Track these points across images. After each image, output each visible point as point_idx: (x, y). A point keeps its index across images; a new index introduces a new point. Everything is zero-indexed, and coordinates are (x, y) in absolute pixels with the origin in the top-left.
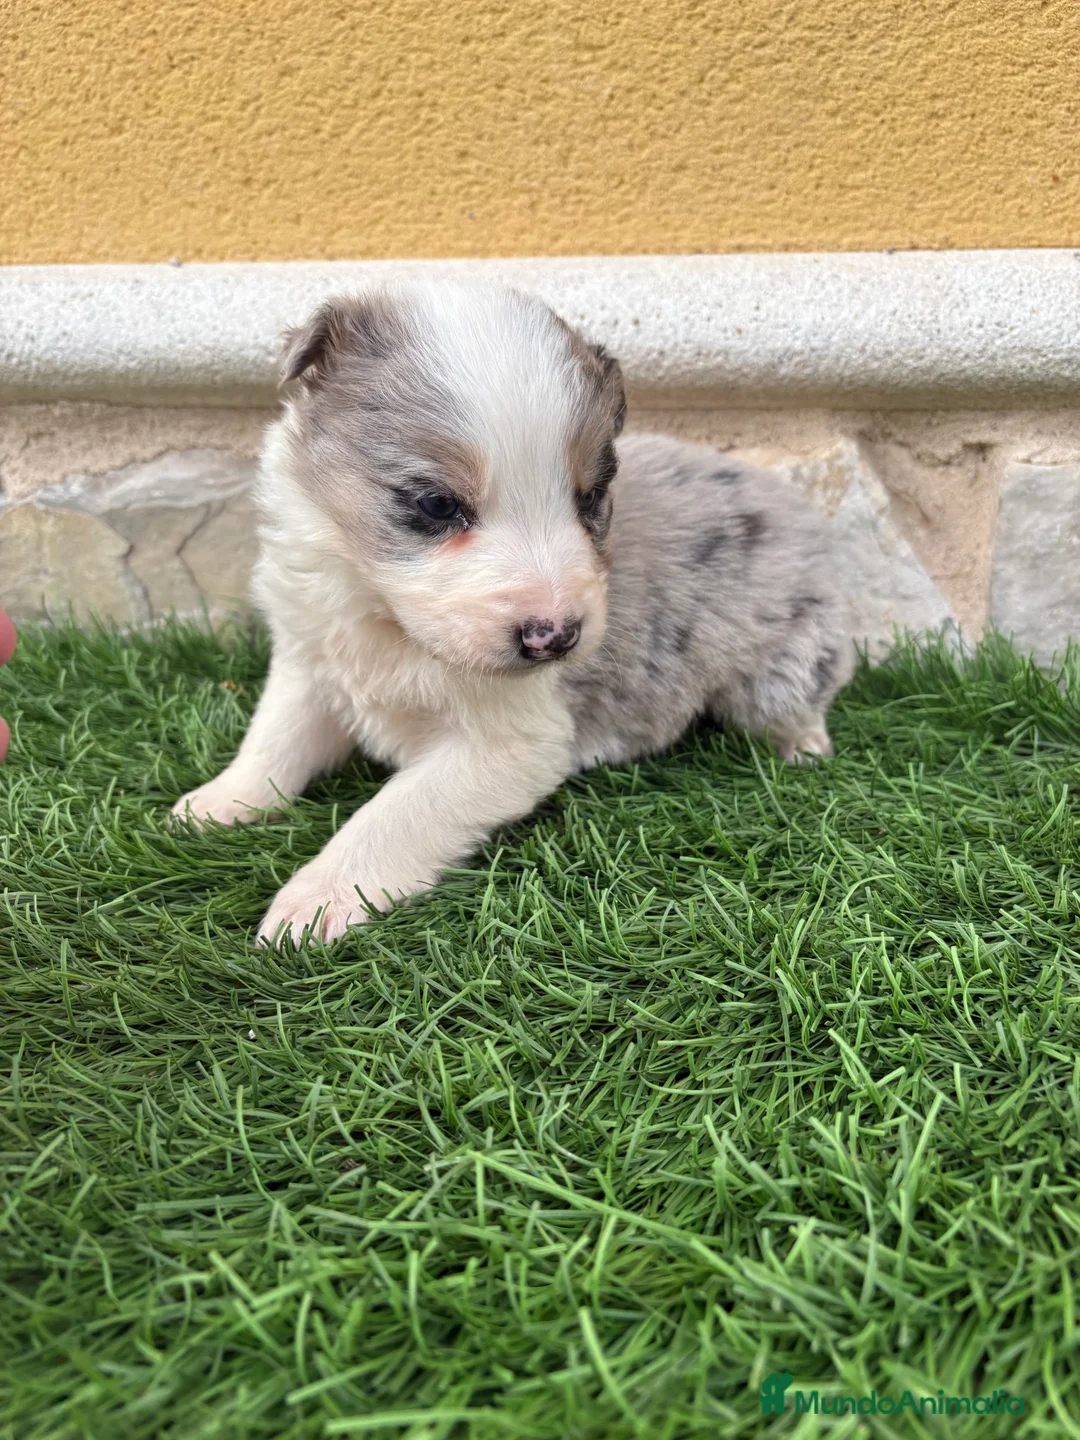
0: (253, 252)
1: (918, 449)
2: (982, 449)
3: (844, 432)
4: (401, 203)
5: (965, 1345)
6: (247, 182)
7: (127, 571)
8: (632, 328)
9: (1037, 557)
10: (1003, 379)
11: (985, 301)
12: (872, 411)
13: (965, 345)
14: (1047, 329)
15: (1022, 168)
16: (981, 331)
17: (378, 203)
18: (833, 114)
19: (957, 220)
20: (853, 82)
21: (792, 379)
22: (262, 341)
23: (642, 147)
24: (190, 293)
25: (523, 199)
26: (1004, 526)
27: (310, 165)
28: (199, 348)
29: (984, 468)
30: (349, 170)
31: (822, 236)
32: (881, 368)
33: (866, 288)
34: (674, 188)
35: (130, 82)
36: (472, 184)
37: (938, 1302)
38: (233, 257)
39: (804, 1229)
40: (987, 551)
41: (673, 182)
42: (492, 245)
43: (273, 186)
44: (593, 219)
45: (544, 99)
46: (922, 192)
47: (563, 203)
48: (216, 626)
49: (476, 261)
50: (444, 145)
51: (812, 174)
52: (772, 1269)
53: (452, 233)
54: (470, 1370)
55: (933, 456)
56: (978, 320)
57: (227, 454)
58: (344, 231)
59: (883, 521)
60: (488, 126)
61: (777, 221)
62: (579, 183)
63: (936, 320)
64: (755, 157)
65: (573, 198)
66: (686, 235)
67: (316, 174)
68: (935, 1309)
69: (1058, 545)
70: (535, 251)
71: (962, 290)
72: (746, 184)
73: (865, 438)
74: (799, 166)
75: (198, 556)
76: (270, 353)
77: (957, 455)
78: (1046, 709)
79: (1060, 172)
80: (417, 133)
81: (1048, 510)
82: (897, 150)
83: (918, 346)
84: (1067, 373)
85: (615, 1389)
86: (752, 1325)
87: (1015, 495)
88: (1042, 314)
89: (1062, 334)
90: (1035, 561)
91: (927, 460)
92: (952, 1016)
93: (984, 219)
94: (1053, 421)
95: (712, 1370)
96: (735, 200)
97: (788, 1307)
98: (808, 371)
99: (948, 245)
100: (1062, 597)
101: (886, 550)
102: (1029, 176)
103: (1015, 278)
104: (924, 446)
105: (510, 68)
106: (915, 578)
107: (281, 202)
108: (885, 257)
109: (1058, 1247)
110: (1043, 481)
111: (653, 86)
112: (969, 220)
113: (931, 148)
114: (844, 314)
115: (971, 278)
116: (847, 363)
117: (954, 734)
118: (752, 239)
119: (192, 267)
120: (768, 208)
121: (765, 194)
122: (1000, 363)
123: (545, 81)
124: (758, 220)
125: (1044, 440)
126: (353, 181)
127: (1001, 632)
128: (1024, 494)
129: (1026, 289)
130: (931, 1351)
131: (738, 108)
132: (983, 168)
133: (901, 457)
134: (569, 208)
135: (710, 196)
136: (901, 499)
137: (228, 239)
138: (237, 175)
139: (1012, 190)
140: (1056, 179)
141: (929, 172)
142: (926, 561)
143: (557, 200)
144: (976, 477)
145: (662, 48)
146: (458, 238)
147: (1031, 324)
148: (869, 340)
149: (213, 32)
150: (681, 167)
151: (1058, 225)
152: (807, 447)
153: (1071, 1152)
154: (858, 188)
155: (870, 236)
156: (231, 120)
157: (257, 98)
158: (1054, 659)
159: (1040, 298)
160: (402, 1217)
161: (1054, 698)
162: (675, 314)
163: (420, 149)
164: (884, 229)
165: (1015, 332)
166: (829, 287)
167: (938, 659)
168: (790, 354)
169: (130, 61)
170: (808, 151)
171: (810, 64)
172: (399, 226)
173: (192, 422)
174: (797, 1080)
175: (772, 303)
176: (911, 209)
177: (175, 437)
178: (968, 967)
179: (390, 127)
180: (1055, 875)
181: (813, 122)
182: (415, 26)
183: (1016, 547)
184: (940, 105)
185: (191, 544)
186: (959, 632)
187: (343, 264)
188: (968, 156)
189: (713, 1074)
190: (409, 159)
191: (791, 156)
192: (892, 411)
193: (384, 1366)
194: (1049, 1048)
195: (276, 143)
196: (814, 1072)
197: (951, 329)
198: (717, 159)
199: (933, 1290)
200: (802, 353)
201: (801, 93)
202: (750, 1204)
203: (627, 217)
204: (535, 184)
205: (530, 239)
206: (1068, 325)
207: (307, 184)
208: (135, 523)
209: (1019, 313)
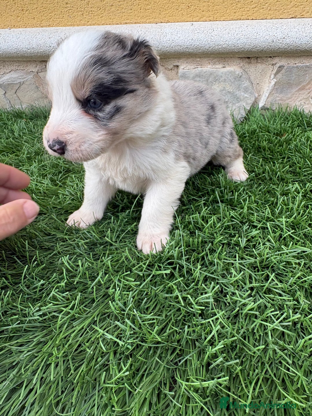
0: (25, 26)
2: (178, 66)
4: (55, 14)
6: (23, 10)
7: (5, 97)
10: (176, 52)
11: (170, 35)
13: (166, 45)
14: (182, 41)
15: (182, 4)
16: (169, 42)
17: (50, 14)
19: (169, 16)
22: (27, 47)
24: (11, 36)
25: (81, 13)
27: (35, 6)
28: (14, 48)
29: (177, 71)
30: (43, 7)
31: (142, 20)
33: (147, 33)
36: (69, 10)
38: (21, 27)
41: (111, 9)
42: (75, 23)
43: (28, 11)
44: (95, 17)
46: (162, 10)
48: (24, 109)
49: (71, 27)
51: (139, 7)
53: (67, 21)
56: (168, 40)
57: (24, 71)
58: (44, 21)
61: (133, 17)
62: (92, 9)
63: (160, 40)
64: (127, 3)
65: (91, 13)
66: (115, 21)
67: (37, 8)
70: (84, 25)
71: (166, 33)
72: (126, 9)
75: (19, 94)
76: (28, 49)
77: (173, 68)
79: (189, 5)
81: (188, 79)
84: (187, 50)
88: (181, 38)
89: (185, 42)
91: (168, 69)
93: (175, 16)
94: (189, 60)
96: (124, 12)
99: (168, 22)
102: (182, 6)
104: (166, 66)
107: (30, 14)
108: (155, 25)
110: (186, 73)
112: (172, 16)
118: (128, 21)
120: (131, 14)
121: (130, 11)
122: (174, 48)
124: (129, 17)
125: (187, 64)
126: (45, 10)
128: (183, 76)
129: (178, 32)
134: (90, 15)
135: (119, 12)
137: (20, 23)
138: (20, 9)
139: (180, 9)
143: (87, 13)
147: (179, 40)
150: (112, 5)
151: (190, 17)
154: (149, 9)
155: (152, 20)
159: (181, 34)
164: (155, 18)
165: (176, 42)
172: (55, 19)
173: (16, 64)
176: (160, 14)
177: (13, 68)
185: (18, 91)
197: (163, 41)
198: (120, 4)
203: (102, 17)
204: (82, 10)
205: (83, 22)
206: (186, 40)
207: (35, 11)
208: (5, 87)
209: (176, 38)
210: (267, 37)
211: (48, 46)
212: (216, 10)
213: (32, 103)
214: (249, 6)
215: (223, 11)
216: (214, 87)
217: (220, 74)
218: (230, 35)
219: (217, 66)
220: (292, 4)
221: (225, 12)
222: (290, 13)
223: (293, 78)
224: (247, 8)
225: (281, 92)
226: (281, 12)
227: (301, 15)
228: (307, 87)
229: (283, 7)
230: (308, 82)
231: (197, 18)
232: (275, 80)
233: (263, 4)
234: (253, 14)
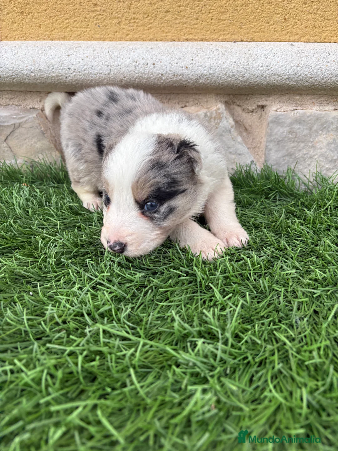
0: (25, 37)
1: (244, 107)
2: (263, 107)
3: (220, 101)
4: (75, 21)
5: (247, 372)
6: (22, 13)
8: (152, 66)
9: (279, 141)
10: (269, 84)
11: (263, 58)
12: (229, 95)
13: (257, 73)
14: (282, 68)
15: (275, 15)
16: (262, 68)
17: (67, 21)
19: (255, 32)
21: (204, 84)
22: (29, 68)
23: (155, 4)
24: (3, 51)
25: (116, 21)
26: (269, 131)
27: (43, 8)
28: (7, 70)
29: (263, 113)
30: (57, 10)
31: (213, 36)
32: (232, 80)
33: (226, 53)
34: (166, 18)
36: (99, 15)
37: (239, 361)
38: (18, 39)
39: (200, 342)
40: (264, 139)
41: (165, 16)
42: (106, 37)
43: (31, 14)
44: (139, 29)
46: (244, 22)
47: (129, 23)
48: (20, 166)
49: (101, 42)
51: (210, 15)
52: (190, 354)
53: (93, 32)
54: (98, 389)
55: (248, 109)
56: (261, 65)
57: (20, 107)
58: (56, 31)
59: (233, 130)
61: (198, 31)
62: (134, 16)
63: (248, 65)
64: (191, 9)
65: (132, 21)
66: (170, 35)
67: (46, 10)
68: (239, 363)
69: (285, 137)
70: (121, 39)
71: (256, 55)
72: (189, 18)
73: (227, 104)
74: (205, 12)
75: (12, 142)
76: (32, 72)
77: (256, 109)
78: (281, 188)
79: (287, 17)
81: (282, 127)
82: (236, 8)
83: (243, 73)
84: (288, 83)
85: (142, 392)
86: (184, 370)
87: (273, 122)
88: (280, 63)
89: (286, 69)
90: (279, 142)
91: (246, 111)
92: (248, 279)
93: (263, 32)
94: (284, 98)
95: (172, 384)
96: (185, 23)
97: (195, 365)
98: (209, 81)
99: (252, 40)
100: (286, 154)
101: (234, 139)
102: (277, 18)
103: (272, 51)
104: (245, 106)
106: (242, 148)
107: (34, 20)
108: (233, 43)
109: (275, 343)
110: (281, 117)
112: (259, 32)
113: (247, 8)
114: (220, 62)
115: (259, 51)
116: (221, 78)
117: (253, 196)
118: (191, 37)
120: (196, 26)
121: (195, 22)
122: (268, 79)
124: (193, 30)
125: (281, 104)
126: (58, 13)
127: (268, 165)
128: (275, 121)
129: (276, 55)
130: (237, 375)
132: (263, 15)
133: (238, 110)
134: (132, 24)
135: (177, 21)
136: (238, 123)
137: (16, 33)
138: (18, 10)
139: (272, 22)
140: (285, 19)
141: (246, 16)
142: (246, 143)
143: (127, 22)
144: (261, 116)
146: (94, 34)
147: (277, 66)
148: (228, 71)
150: (168, 11)
151: (286, 35)
152: (209, 106)
153: (280, 316)
154: (224, 20)
155: (229, 36)
158: (283, 173)
159: (280, 58)
160: (78, 345)
161: (283, 185)
162: (166, 62)
164: (232, 34)
165: (272, 69)
166: (215, 53)
167: (249, 174)
168: (203, 75)
170: (208, 7)
172: (75, 29)
173: (7, 96)
174: (201, 299)
175: (197, 58)
176: (241, 28)
177: (3, 101)
178: (253, 265)
180: (280, 237)
183: (273, 138)
185: (9, 138)
186: (256, 165)
187: (56, 42)
188: (258, 11)
189: (176, 299)
190: (77, 6)
191: (203, 9)
192: (235, 95)
193: (71, 390)
194: (275, 287)
196: (207, 297)
197: (253, 67)
198: (179, 9)
199: (238, 357)
200: (207, 75)
202: (186, 336)
203: (151, 28)
204: (120, 15)
205: (119, 35)
206: (288, 67)
207: (43, 14)
209: (273, 63)
211: (66, 68)
212: (325, 27)
213: (32, 157)
216: (320, 138)
217: (330, 119)
219: (327, 108)
231: (296, 37)
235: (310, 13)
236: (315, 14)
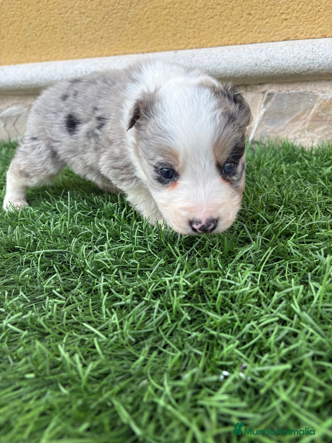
0: (28, 61)
4: (52, 49)
7: (5, 129)
17: (48, 50)
18: (129, 23)
19: (156, 45)
20: (132, 16)
23: (95, 34)
25: (74, 47)
27: (36, 43)
31: (130, 51)
35: (4, 28)
36: (65, 44)
38: (24, 63)
41: (101, 41)
42: (69, 57)
43: (30, 48)
45: (76, 25)
46: (148, 40)
47: (82, 47)
50: (59, 36)
51: (127, 37)
53: (62, 55)
58: (43, 56)
60: (66, 32)
61: (122, 48)
64: (116, 34)
66: (105, 53)
67: (37, 44)
70: (77, 58)
72: (114, 40)
74: (124, 36)
75: (17, 126)
80: (54, 34)
96: (113, 44)
102: (169, 34)
105: (69, 19)
107: (32, 51)
111: (95, 21)
118: (117, 53)
119: (18, 65)
120: (120, 45)
121: (118, 42)
123: (75, 21)
124: (118, 48)
126: (44, 45)
131: (111, 24)
135: (108, 43)
137: (23, 59)
138: (24, 46)
139: (166, 38)
140: (174, 34)
143: (80, 47)
145: (96, 12)
149: (17, 17)
150: (102, 38)
154: (136, 40)
155: (139, 50)
156: (22, 35)
157: (26, 29)
163: (55, 38)
164: (142, 48)
169: (4, 24)
170: (125, 32)
171: (123, 13)
172: (53, 54)
177: (15, 101)
179: (49, 34)
181: (126, 26)
182: (51, 12)
184: (149, 20)
185: (16, 124)
188: (156, 31)
190: (53, 40)
195: (30, 38)
201: (123, 20)
203: (93, 50)
204: (76, 43)
205: (76, 56)
208: (6, 119)
210: (250, 61)
214: (237, 30)
215: (209, 37)
218: (210, 60)
220: (283, 25)
221: (211, 38)
222: (282, 35)
223: (285, 107)
224: (234, 32)
225: (272, 123)
226: (271, 34)
227: (295, 36)
228: (302, 118)
229: (274, 29)
230: (302, 111)
231: (183, 46)
232: (264, 110)
233: (252, 26)
234: (241, 38)
235: (190, 28)
236: (194, 28)
